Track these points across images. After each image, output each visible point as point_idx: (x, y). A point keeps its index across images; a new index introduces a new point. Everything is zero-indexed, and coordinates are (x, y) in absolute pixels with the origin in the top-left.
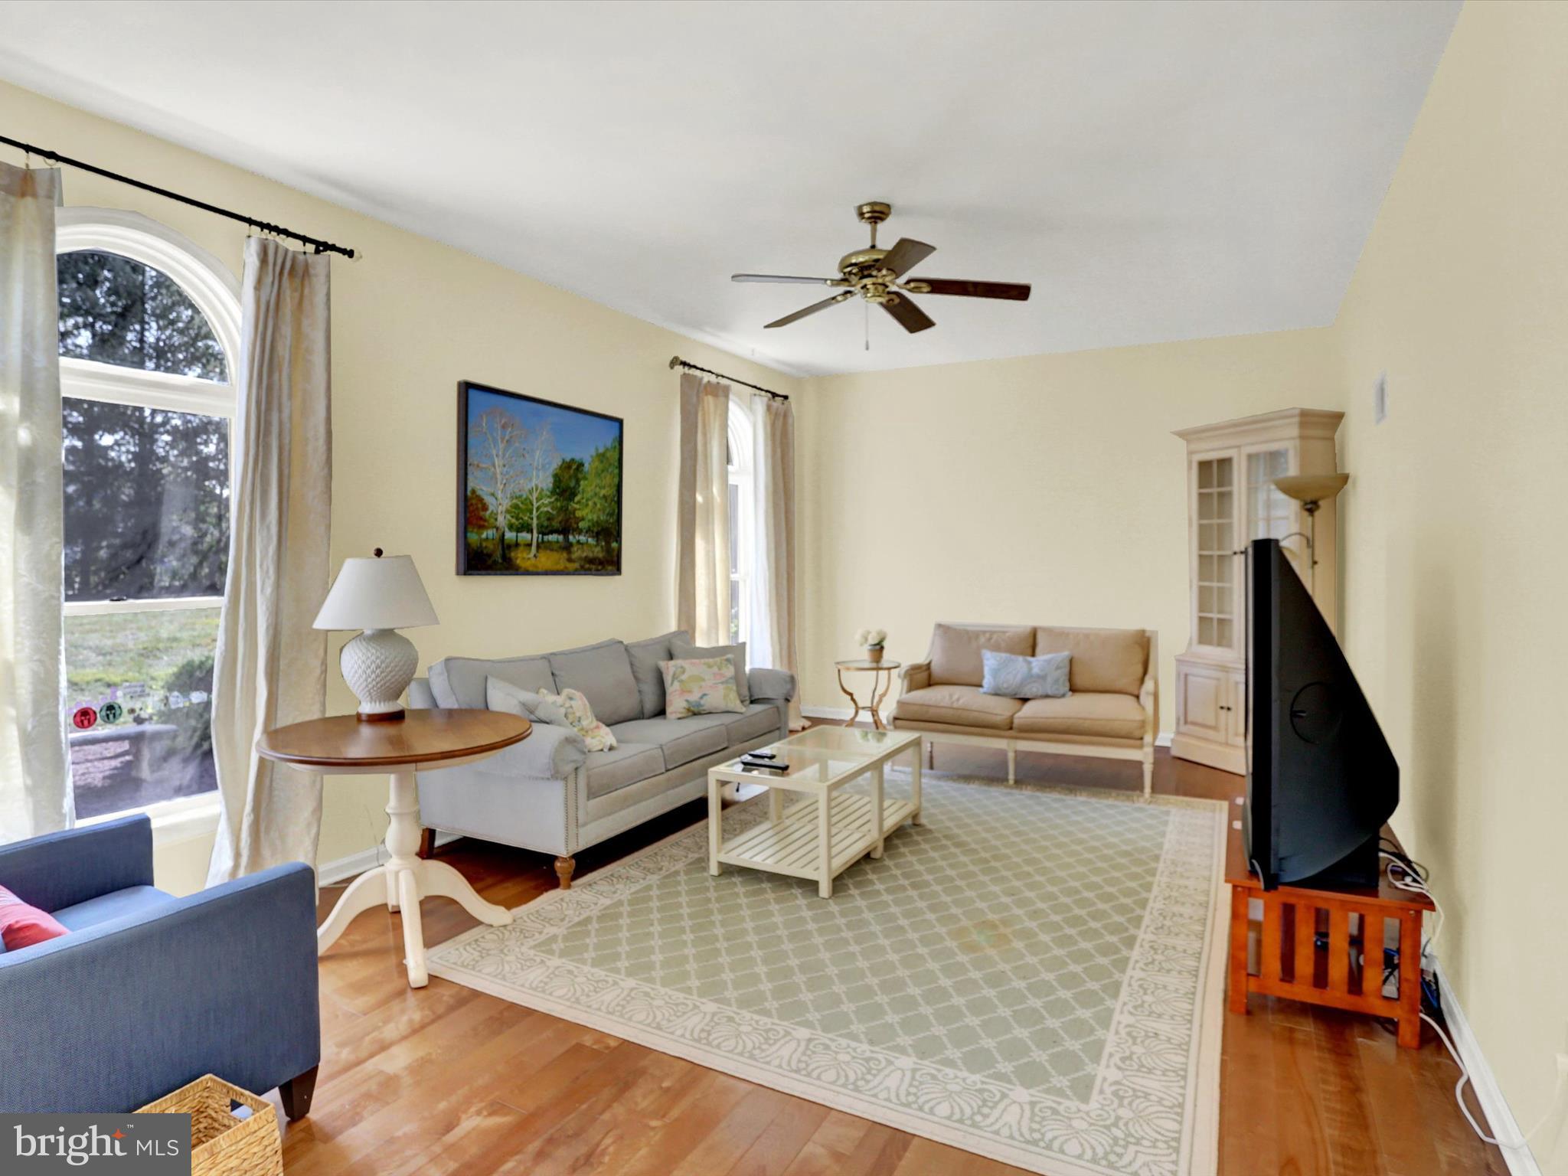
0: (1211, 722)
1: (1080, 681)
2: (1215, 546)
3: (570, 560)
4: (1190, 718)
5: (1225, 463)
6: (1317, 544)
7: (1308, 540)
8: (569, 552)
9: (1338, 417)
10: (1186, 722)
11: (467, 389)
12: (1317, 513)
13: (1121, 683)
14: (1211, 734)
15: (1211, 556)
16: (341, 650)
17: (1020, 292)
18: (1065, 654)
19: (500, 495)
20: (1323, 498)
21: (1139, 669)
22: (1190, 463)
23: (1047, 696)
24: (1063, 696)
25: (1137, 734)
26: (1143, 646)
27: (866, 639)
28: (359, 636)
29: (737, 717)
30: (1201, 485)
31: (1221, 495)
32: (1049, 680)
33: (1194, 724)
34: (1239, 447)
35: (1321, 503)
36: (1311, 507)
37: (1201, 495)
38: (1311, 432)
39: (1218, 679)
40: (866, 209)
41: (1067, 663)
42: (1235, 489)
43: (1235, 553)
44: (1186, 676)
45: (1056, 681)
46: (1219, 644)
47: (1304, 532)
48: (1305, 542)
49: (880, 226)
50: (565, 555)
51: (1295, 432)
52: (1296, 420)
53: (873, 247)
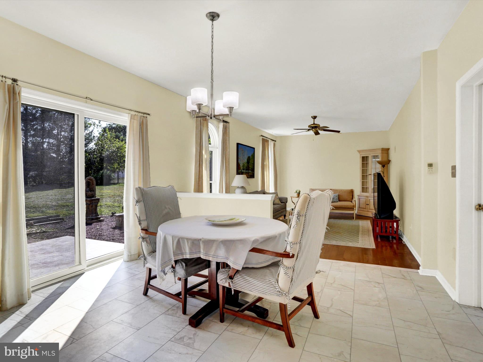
0: (365, 207)
1: (340, 199)
2: (365, 173)
3: (249, 175)
4: (360, 207)
5: (367, 157)
6: (385, 173)
7: (383, 172)
8: (249, 174)
9: (388, 149)
10: (360, 208)
11: (238, 144)
12: (384, 167)
13: (349, 199)
14: (365, 210)
15: (365, 175)
16: (235, 190)
17: (339, 132)
18: (337, 194)
19: (241, 163)
20: (386, 165)
21: (351, 197)
22: (360, 157)
23: (335, 202)
24: (338, 202)
25: (353, 208)
26: (352, 192)
27: (297, 192)
28: (238, 187)
29: (280, 205)
30: (362, 161)
31: (366, 163)
32: (335, 199)
33: (361, 208)
34: (370, 154)
35: (385, 165)
36: (383, 166)
37: (362, 163)
38: (383, 152)
39: (366, 199)
40: (313, 117)
41: (338, 196)
42: (369, 162)
43: (369, 175)
44: (360, 198)
45: (336, 199)
46: (366, 192)
47: (382, 171)
48: (382, 172)
49: (315, 120)
50: (248, 174)
51: (381, 152)
52: (381, 150)
53: (314, 123)
